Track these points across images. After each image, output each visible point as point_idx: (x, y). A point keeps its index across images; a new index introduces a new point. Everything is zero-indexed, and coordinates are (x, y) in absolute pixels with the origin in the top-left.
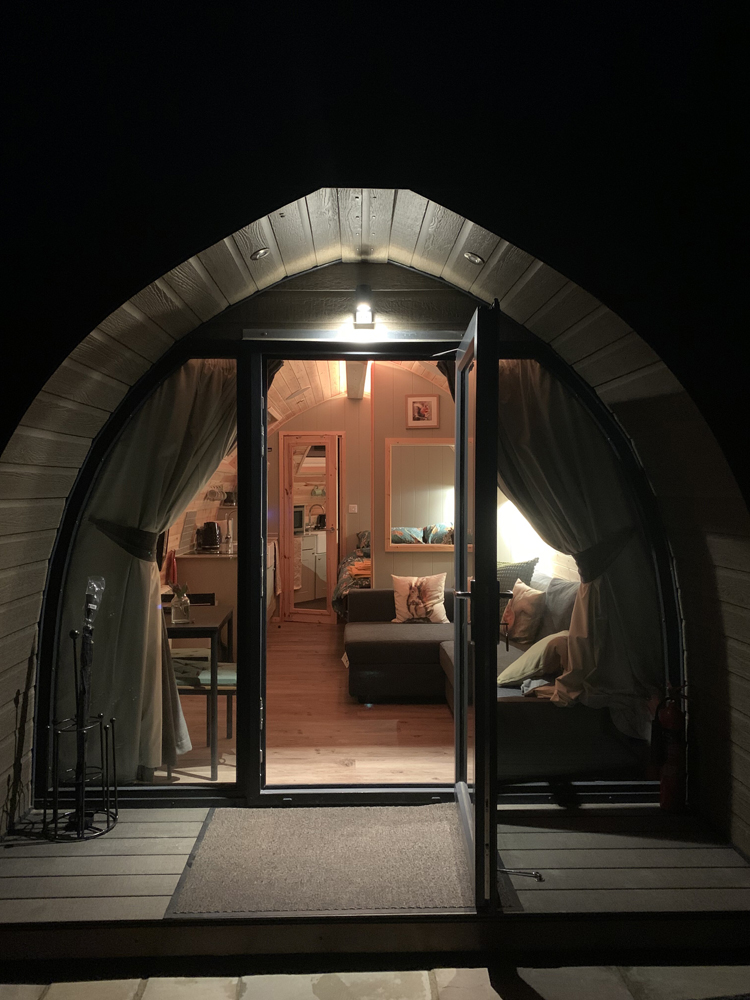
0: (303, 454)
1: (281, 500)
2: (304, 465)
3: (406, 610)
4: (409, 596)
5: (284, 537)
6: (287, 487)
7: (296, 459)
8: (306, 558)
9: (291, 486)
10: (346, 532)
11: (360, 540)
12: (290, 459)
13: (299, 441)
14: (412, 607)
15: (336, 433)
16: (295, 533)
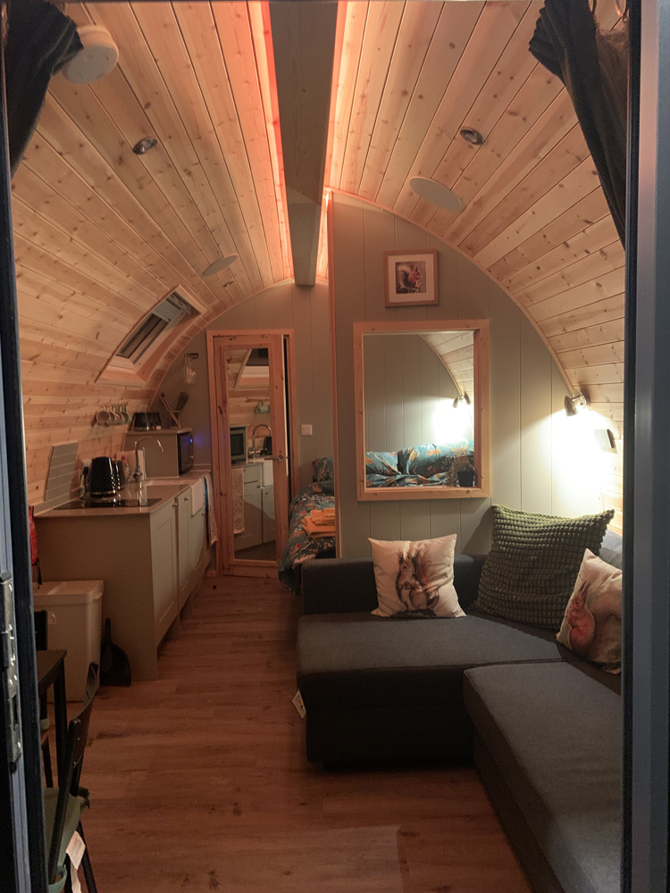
0: (242, 362)
1: (213, 421)
2: (243, 376)
3: (396, 598)
4: (400, 575)
5: (218, 468)
6: (220, 404)
7: (232, 368)
8: (249, 493)
9: (225, 402)
10: (299, 461)
11: (316, 469)
12: (223, 367)
13: (233, 343)
14: (405, 592)
15: (282, 332)
16: (233, 462)
